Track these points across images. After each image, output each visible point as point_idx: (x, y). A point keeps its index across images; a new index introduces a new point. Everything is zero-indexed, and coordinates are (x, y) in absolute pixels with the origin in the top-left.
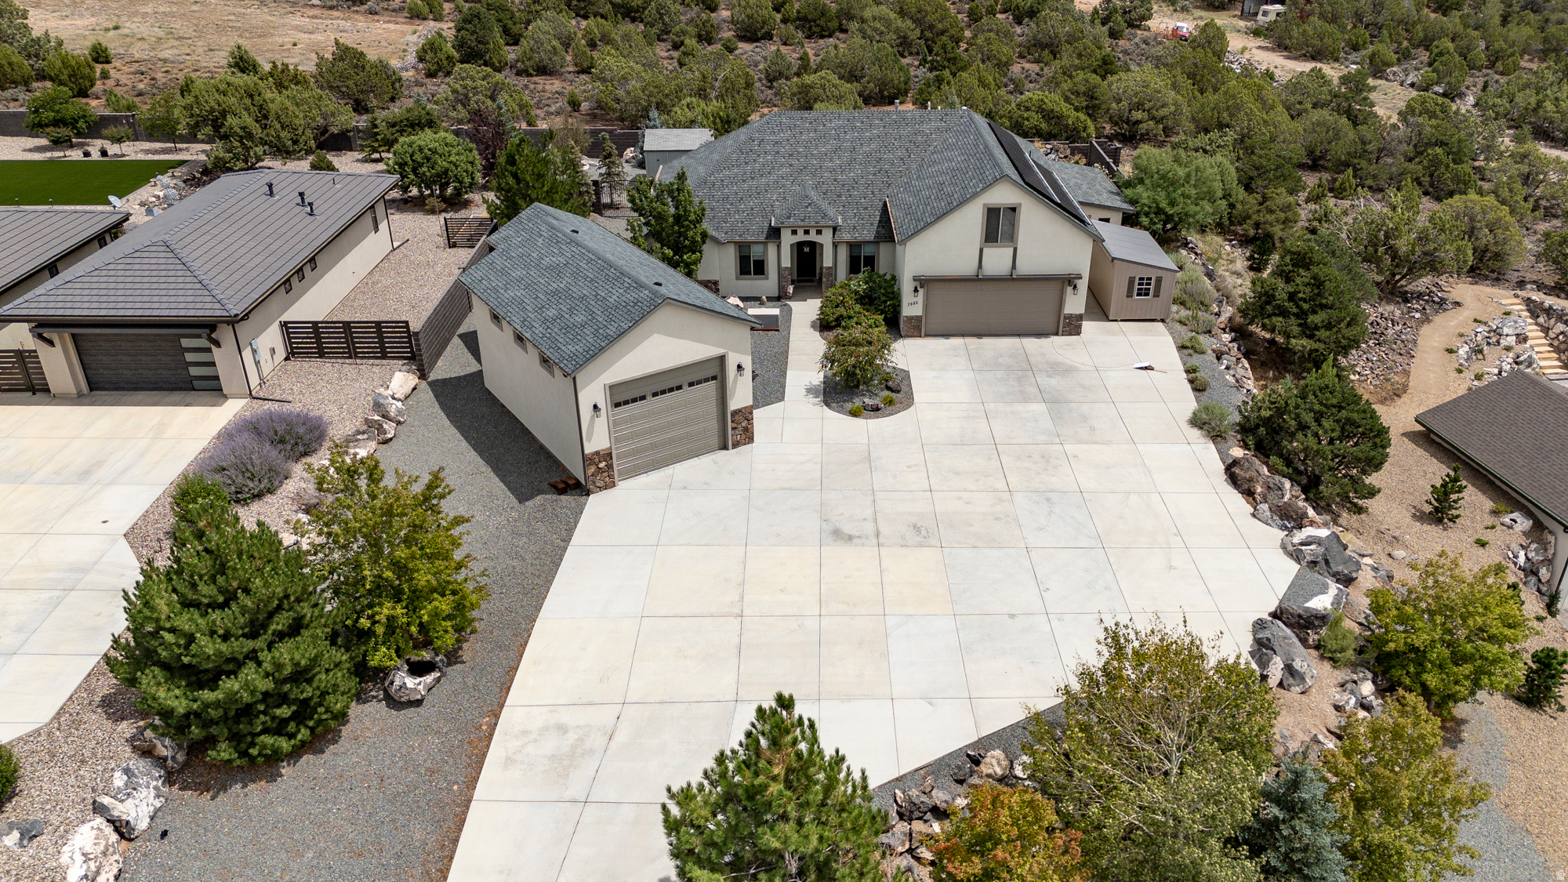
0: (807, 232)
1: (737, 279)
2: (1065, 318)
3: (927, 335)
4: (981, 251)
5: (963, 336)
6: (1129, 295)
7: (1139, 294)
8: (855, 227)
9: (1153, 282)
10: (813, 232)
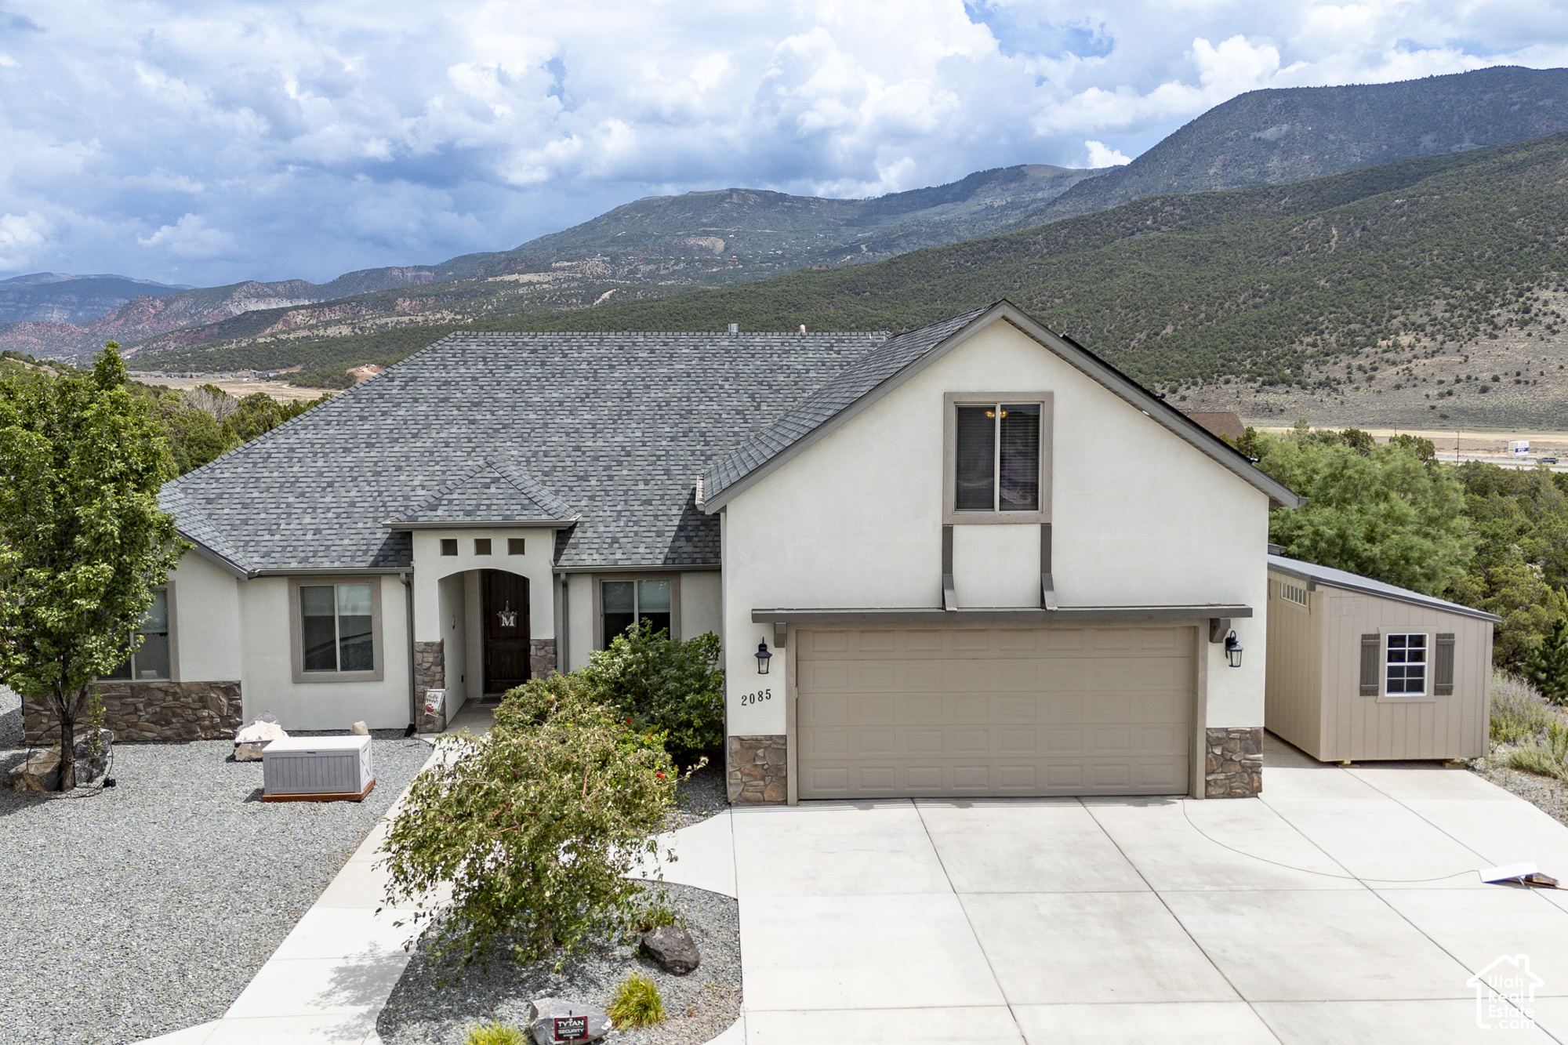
0: (483, 547)
1: (297, 680)
2: (1211, 743)
3: (803, 800)
4: (947, 532)
5: (912, 799)
6: (1368, 689)
7: (1394, 687)
8: (615, 540)
9: (1429, 649)
10: (500, 544)
